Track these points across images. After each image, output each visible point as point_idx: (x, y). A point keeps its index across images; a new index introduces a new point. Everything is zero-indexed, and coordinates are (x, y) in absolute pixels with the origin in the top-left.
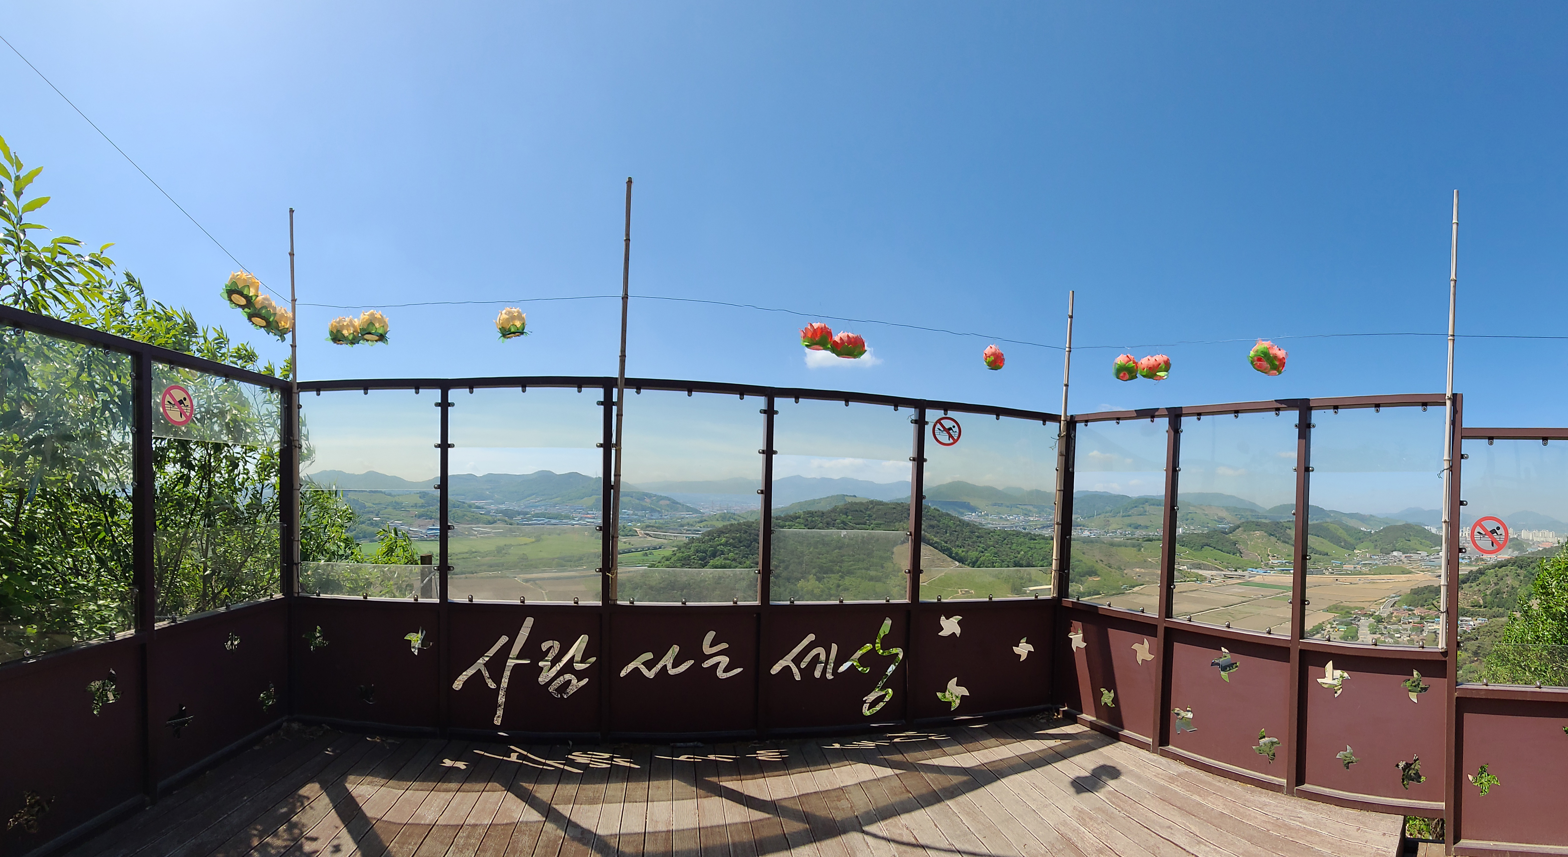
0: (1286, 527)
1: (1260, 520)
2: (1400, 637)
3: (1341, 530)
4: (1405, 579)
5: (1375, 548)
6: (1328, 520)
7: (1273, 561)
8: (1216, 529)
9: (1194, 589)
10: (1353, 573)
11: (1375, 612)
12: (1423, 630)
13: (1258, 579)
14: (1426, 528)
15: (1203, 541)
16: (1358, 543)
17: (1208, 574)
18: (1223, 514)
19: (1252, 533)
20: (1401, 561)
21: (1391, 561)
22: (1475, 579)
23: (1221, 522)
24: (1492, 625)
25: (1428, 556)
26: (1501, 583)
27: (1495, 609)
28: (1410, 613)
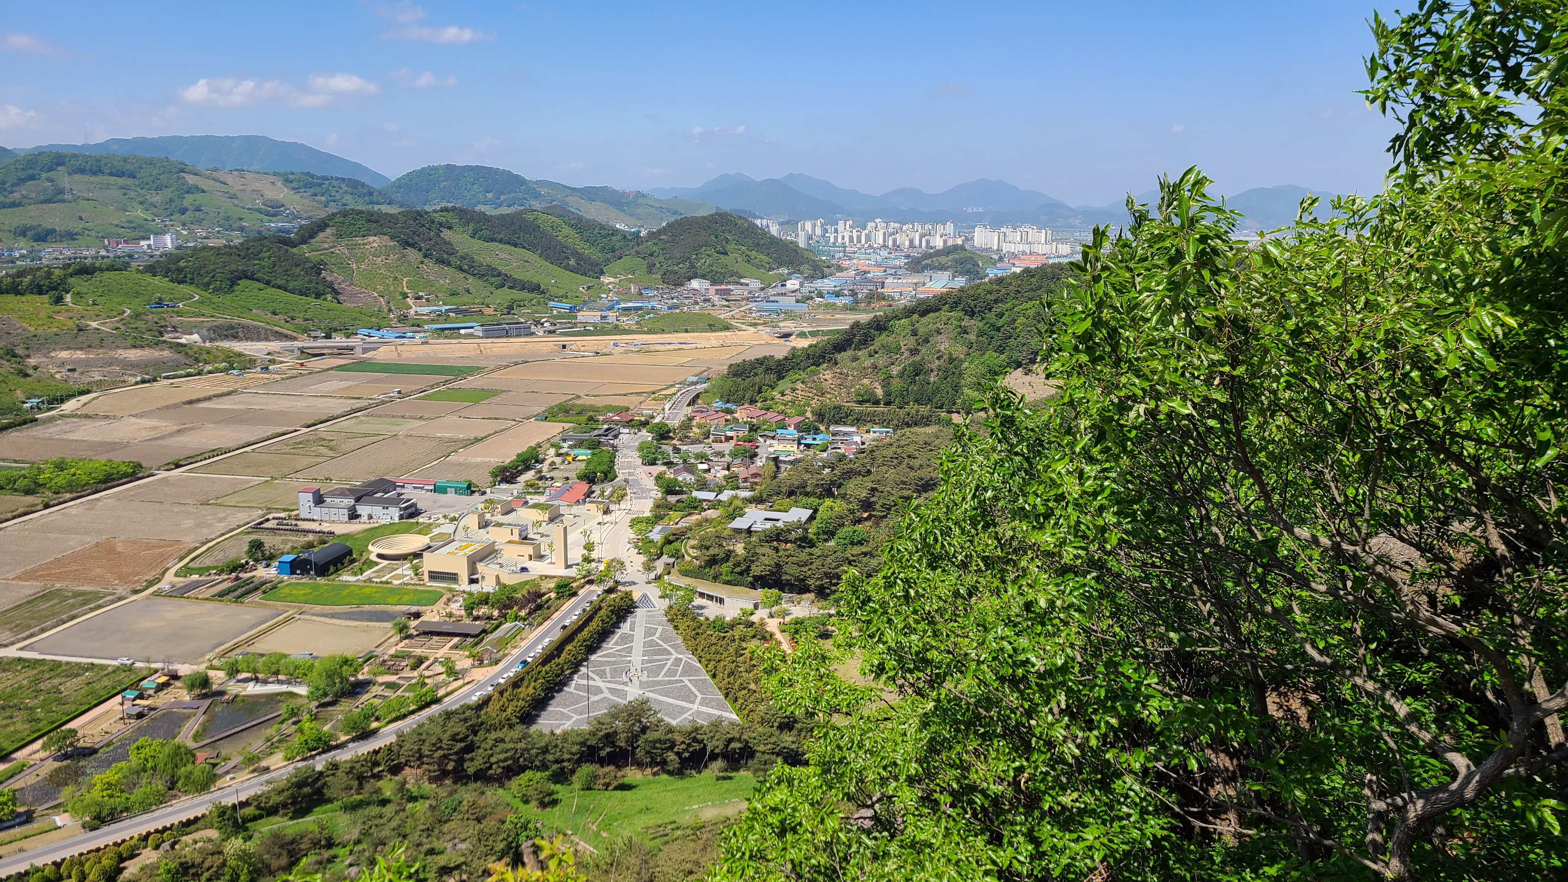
0: (441, 225)
1: (376, 207)
2: (709, 470)
3: (566, 230)
4: (714, 343)
5: (650, 272)
6: (536, 205)
7: (419, 309)
8: (266, 234)
9: (226, 390)
10: (600, 330)
11: (653, 417)
12: (756, 455)
13: (383, 354)
14: (758, 222)
15: (233, 267)
16: (608, 260)
17: (258, 351)
18: (281, 193)
19: (359, 240)
20: (709, 300)
21: (686, 302)
22: (866, 341)
23: (273, 216)
24: (902, 443)
25: (762, 289)
26: (924, 350)
27: (912, 408)
28: (729, 417)
